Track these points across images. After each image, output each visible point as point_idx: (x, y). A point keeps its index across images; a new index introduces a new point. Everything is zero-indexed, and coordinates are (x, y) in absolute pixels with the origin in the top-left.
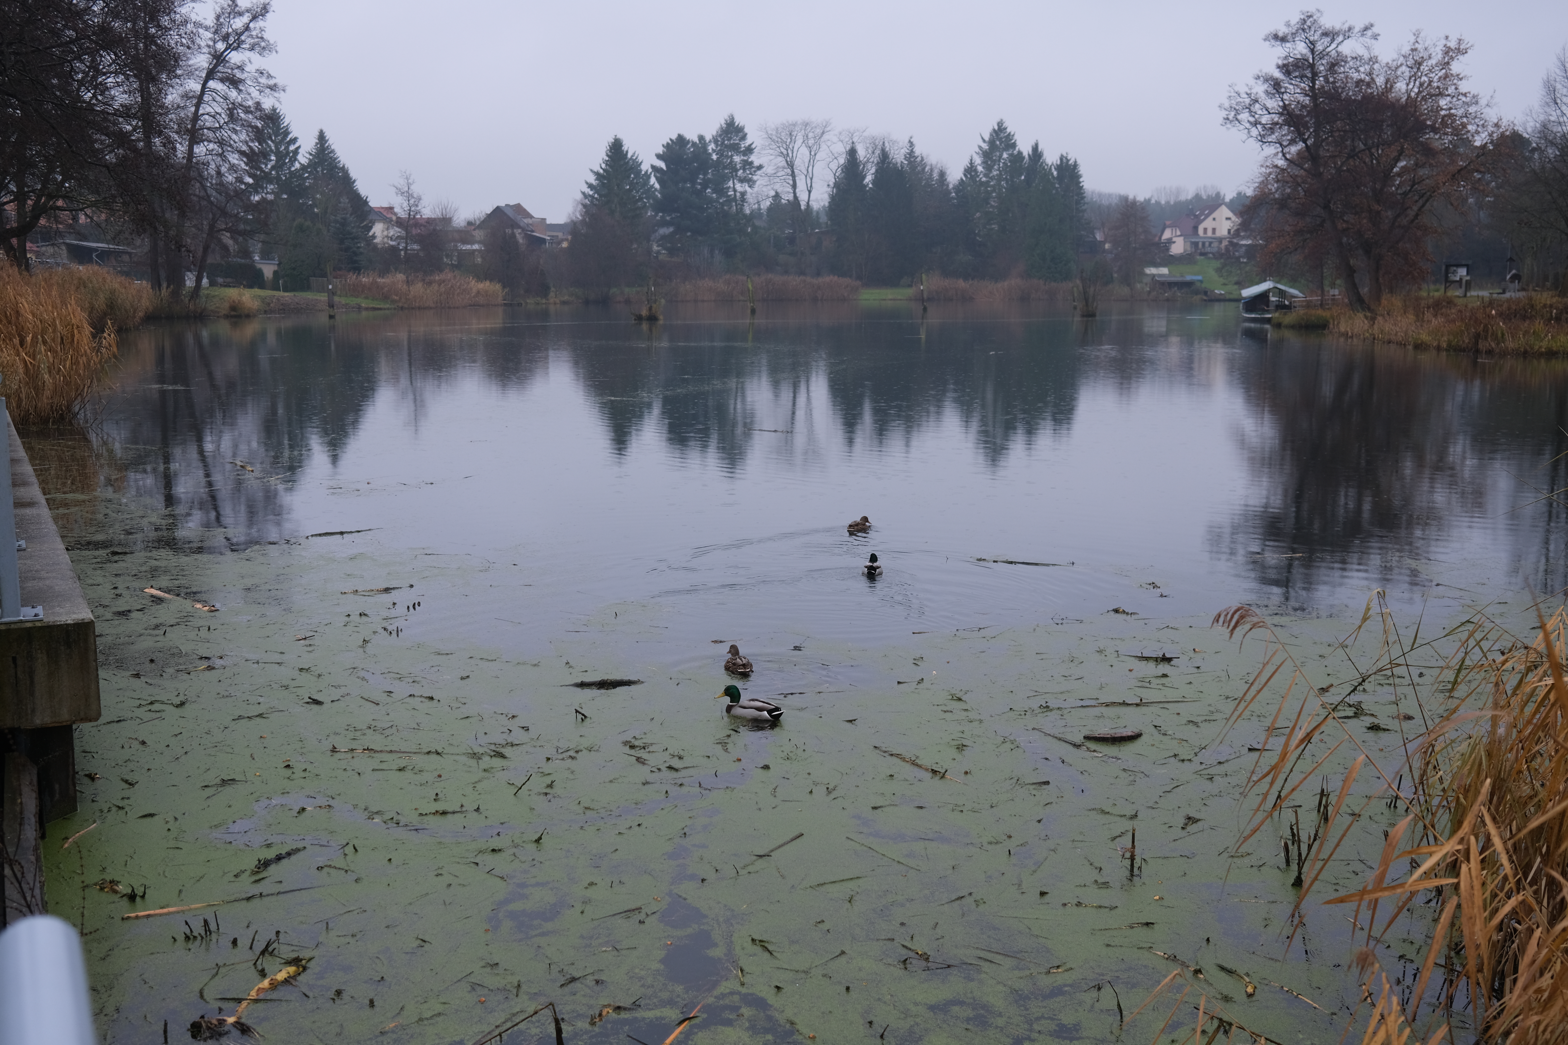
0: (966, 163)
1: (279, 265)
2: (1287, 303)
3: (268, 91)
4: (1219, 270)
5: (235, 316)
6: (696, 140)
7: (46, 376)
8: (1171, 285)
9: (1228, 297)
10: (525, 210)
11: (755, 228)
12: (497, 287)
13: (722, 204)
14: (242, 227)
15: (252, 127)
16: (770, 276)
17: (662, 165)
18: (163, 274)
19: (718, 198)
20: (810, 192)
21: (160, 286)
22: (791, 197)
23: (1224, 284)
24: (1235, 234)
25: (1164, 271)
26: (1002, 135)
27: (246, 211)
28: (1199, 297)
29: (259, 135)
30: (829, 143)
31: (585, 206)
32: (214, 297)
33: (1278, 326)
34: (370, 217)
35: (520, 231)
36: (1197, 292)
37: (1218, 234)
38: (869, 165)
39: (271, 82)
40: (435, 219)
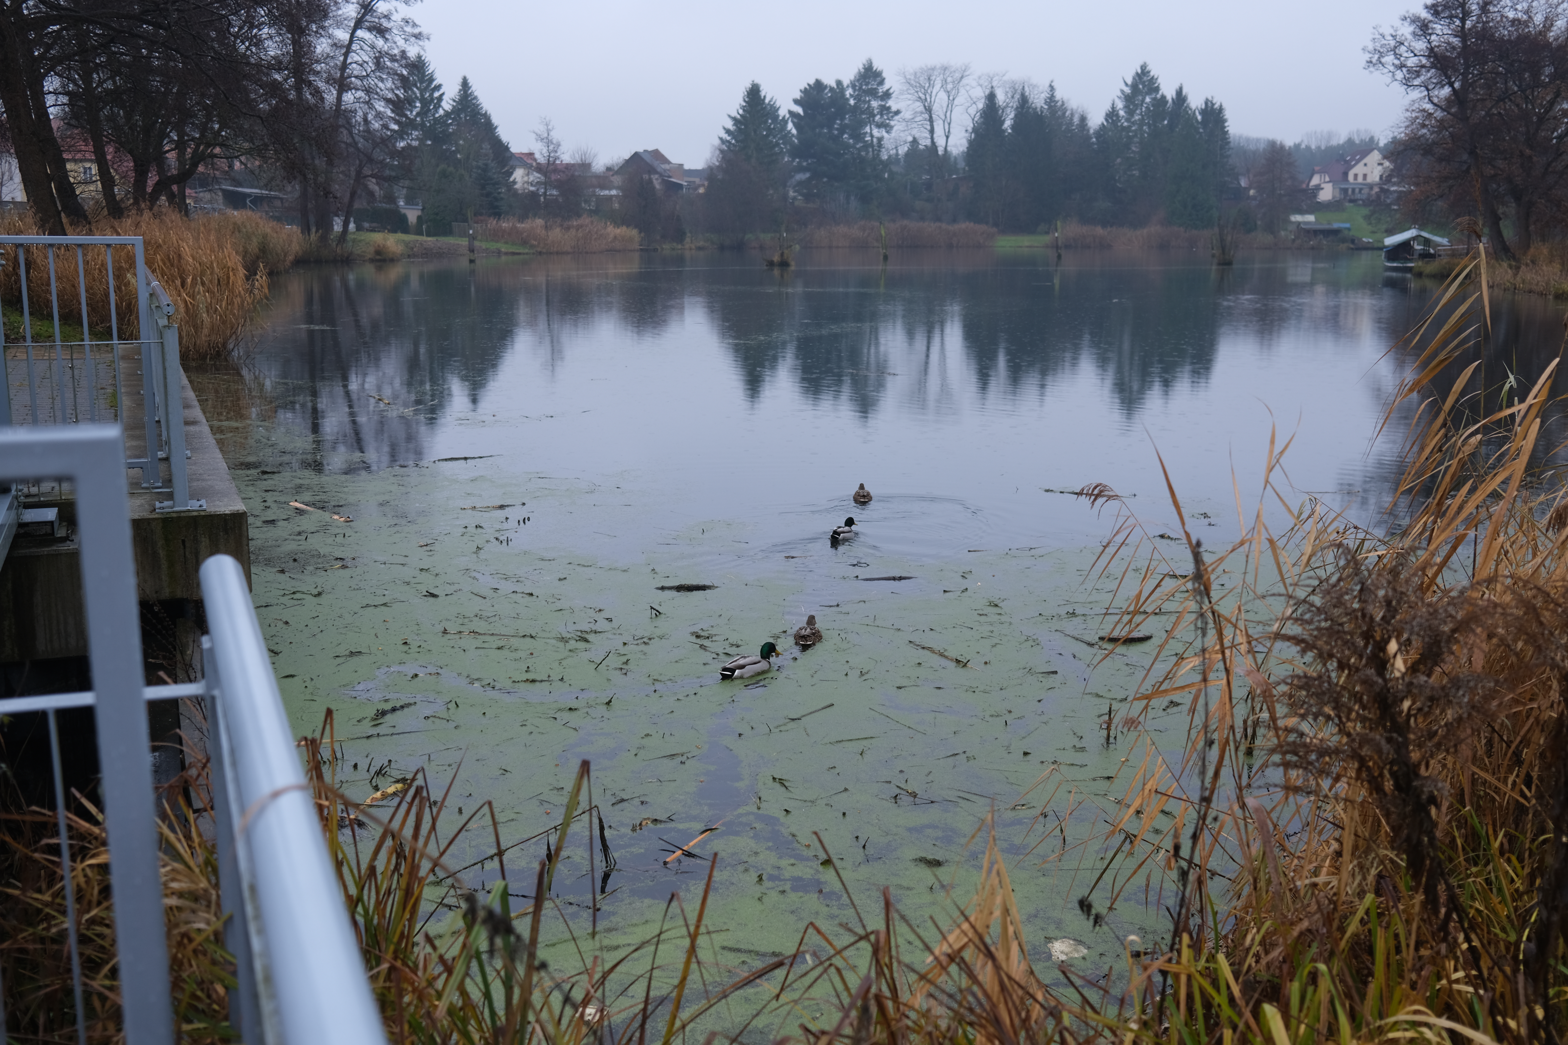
0: (1107, 107)
1: (423, 210)
2: (1432, 251)
3: (413, 39)
4: (1367, 218)
5: (380, 261)
6: (834, 85)
7: (204, 315)
8: (1316, 232)
9: (1376, 245)
10: (663, 156)
11: (891, 173)
12: (634, 233)
13: (859, 150)
14: (387, 172)
15: (397, 74)
16: (905, 222)
17: (799, 110)
18: (312, 219)
19: (855, 143)
20: (947, 137)
21: (309, 230)
22: (928, 142)
23: (1373, 232)
24: (1386, 179)
25: (1311, 218)
26: (1145, 78)
27: (392, 158)
28: (1346, 245)
29: (405, 82)
30: (968, 88)
31: (722, 151)
32: (360, 241)
33: (1419, 275)
34: (511, 163)
35: (657, 176)
36: (1344, 240)
37: (1369, 180)
38: (1009, 110)
39: (416, 31)
40: (573, 165)
